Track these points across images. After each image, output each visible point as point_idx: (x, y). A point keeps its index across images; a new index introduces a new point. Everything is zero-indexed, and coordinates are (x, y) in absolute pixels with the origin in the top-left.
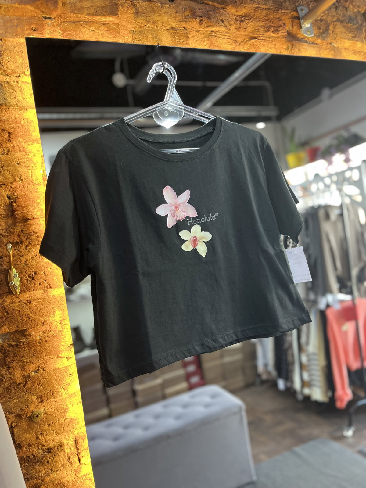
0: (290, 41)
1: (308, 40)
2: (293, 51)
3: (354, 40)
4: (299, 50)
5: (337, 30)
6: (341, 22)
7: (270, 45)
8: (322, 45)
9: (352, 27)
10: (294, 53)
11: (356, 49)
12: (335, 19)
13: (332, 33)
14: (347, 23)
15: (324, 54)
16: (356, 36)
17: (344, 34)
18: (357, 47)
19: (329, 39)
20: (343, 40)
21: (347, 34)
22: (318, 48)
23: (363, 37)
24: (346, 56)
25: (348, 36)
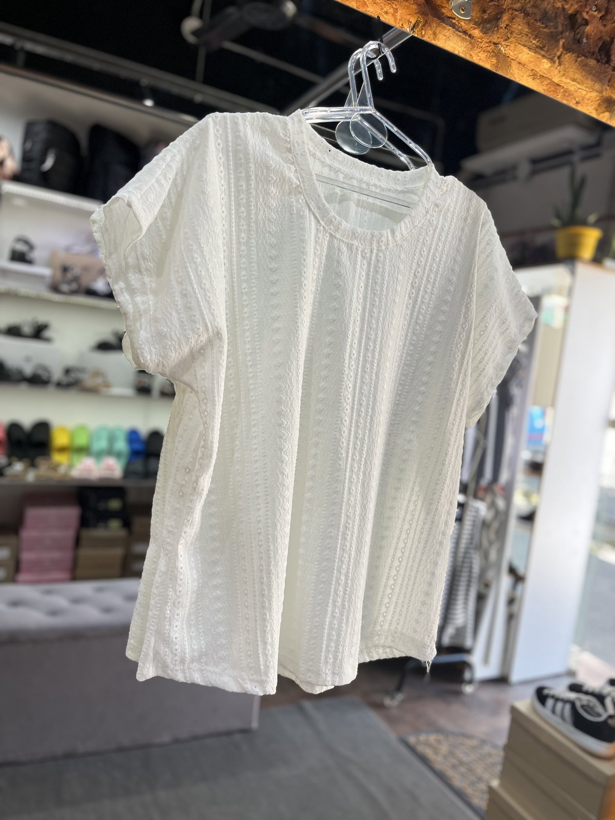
0: (423, 12)
1: (457, 23)
2: (423, 32)
3: (539, 53)
4: (435, 34)
5: (514, 25)
6: (527, 14)
7: (388, 7)
8: (479, 40)
9: (542, 29)
10: (422, 37)
11: (538, 70)
12: (518, 6)
13: (504, 28)
14: (534, 20)
15: (479, 58)
16: (544, 47)
17: (525, 36)
18: (541, 67)
19: (495, 37)
20: (519, 46)
21: (530, 38)
22: (470, 43)
23: (555, 54)
24: (516, 76)
25: (531, 42)
